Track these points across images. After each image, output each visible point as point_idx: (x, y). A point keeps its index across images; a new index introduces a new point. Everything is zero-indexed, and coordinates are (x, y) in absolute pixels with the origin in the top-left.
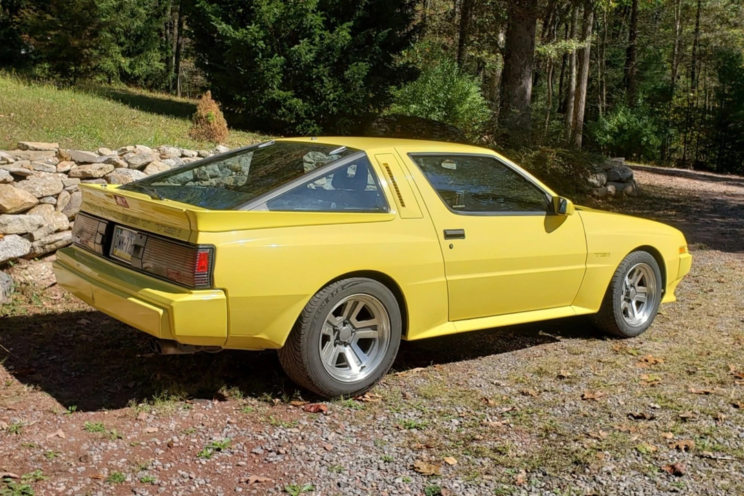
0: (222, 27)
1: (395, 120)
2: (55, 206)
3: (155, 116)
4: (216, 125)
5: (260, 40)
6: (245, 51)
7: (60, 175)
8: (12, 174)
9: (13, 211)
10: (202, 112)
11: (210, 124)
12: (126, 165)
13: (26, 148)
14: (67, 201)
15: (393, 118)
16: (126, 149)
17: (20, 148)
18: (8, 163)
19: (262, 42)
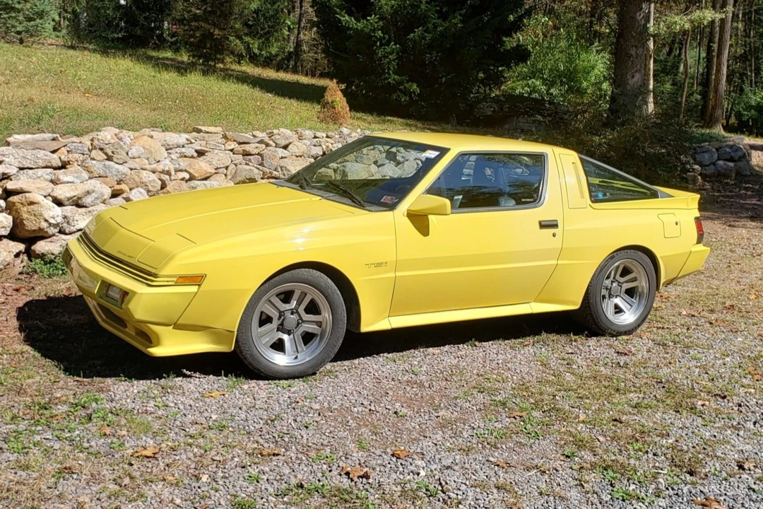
0: (345, 18)
1: (504, 99)
2: (226, 175)
3: (287, 100)
4: (340, 110)
5: (379, 30)
6: (366, 41)
7: (227, 152)
8: (196, 151)
9: (200, 178)
10: (328, 97)
11: (335, 108)
12: (274, 145)
13: (199, 131)
14: (234, 171)
15: (502, 98)
16: (273, 132)
17: (194, 131)
18: (191, 143)
19: (380, 32)
